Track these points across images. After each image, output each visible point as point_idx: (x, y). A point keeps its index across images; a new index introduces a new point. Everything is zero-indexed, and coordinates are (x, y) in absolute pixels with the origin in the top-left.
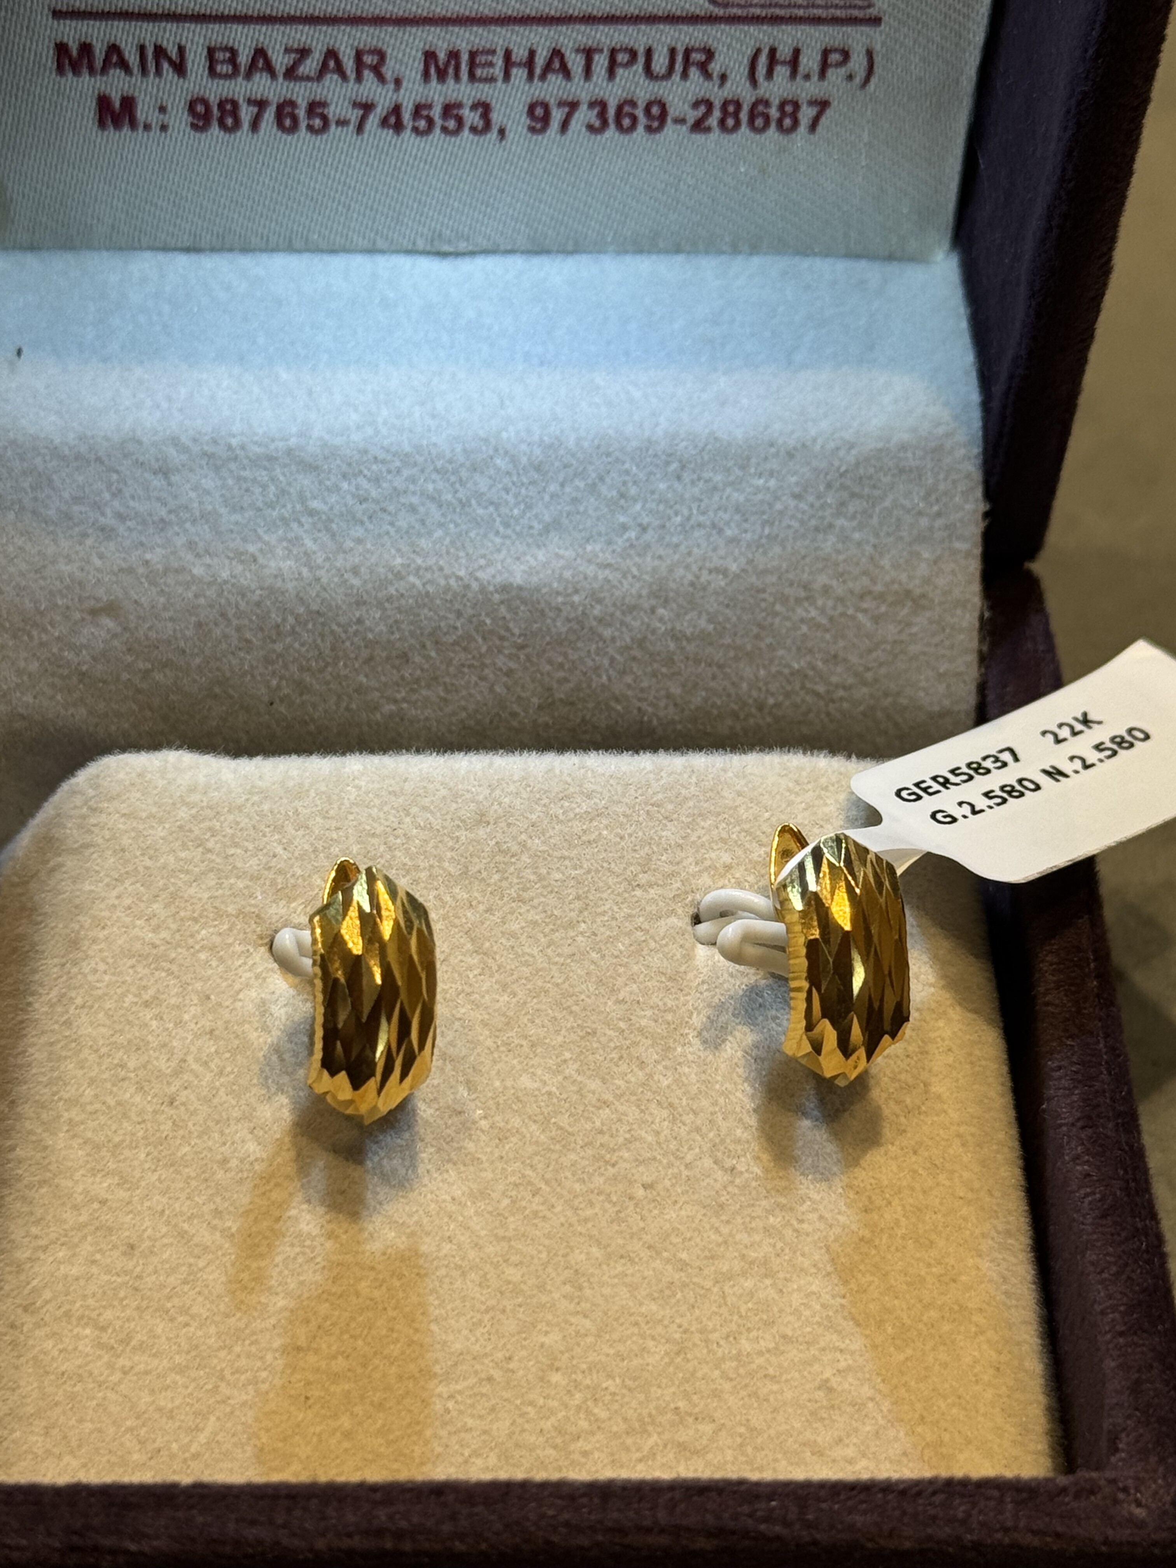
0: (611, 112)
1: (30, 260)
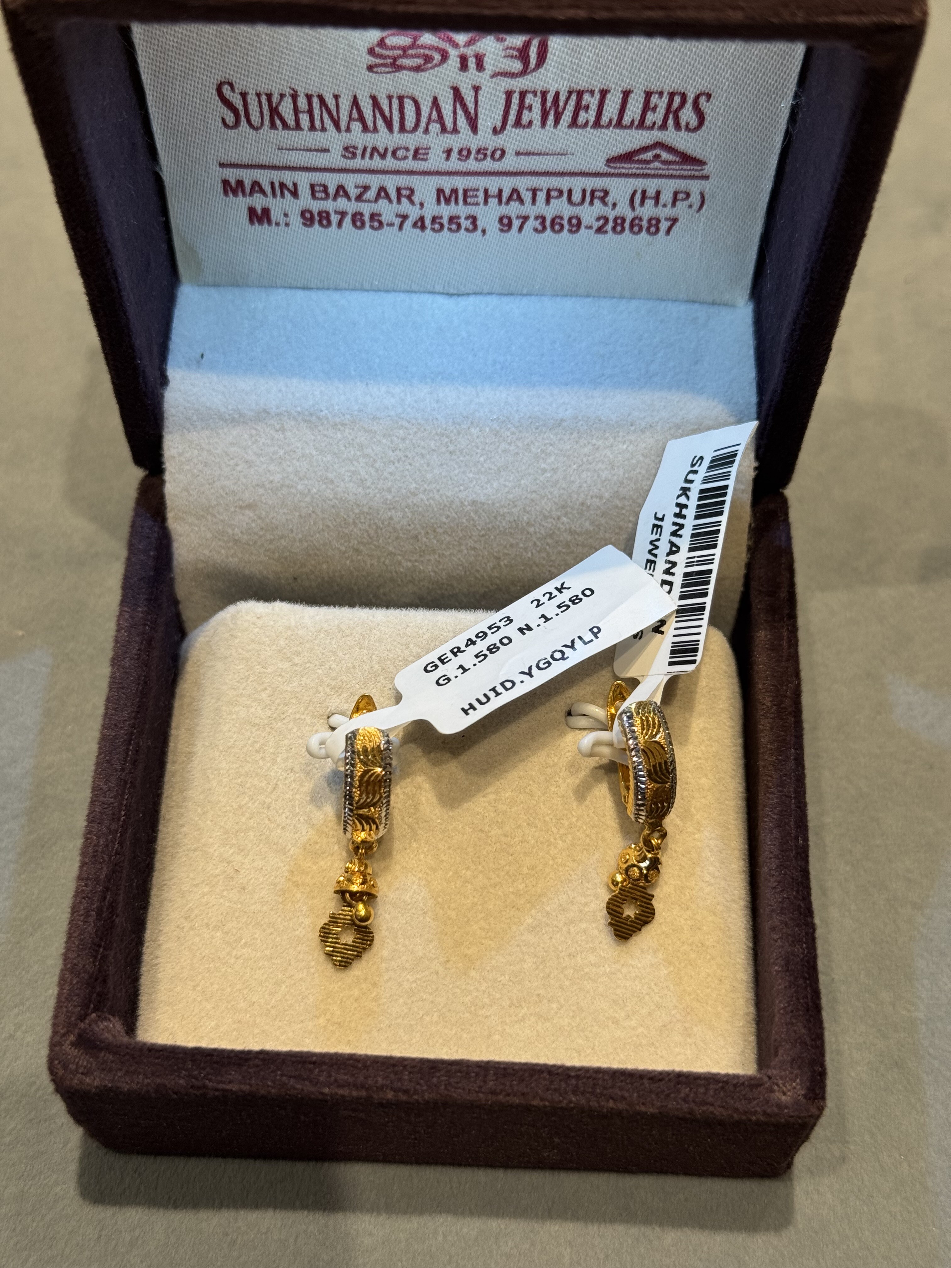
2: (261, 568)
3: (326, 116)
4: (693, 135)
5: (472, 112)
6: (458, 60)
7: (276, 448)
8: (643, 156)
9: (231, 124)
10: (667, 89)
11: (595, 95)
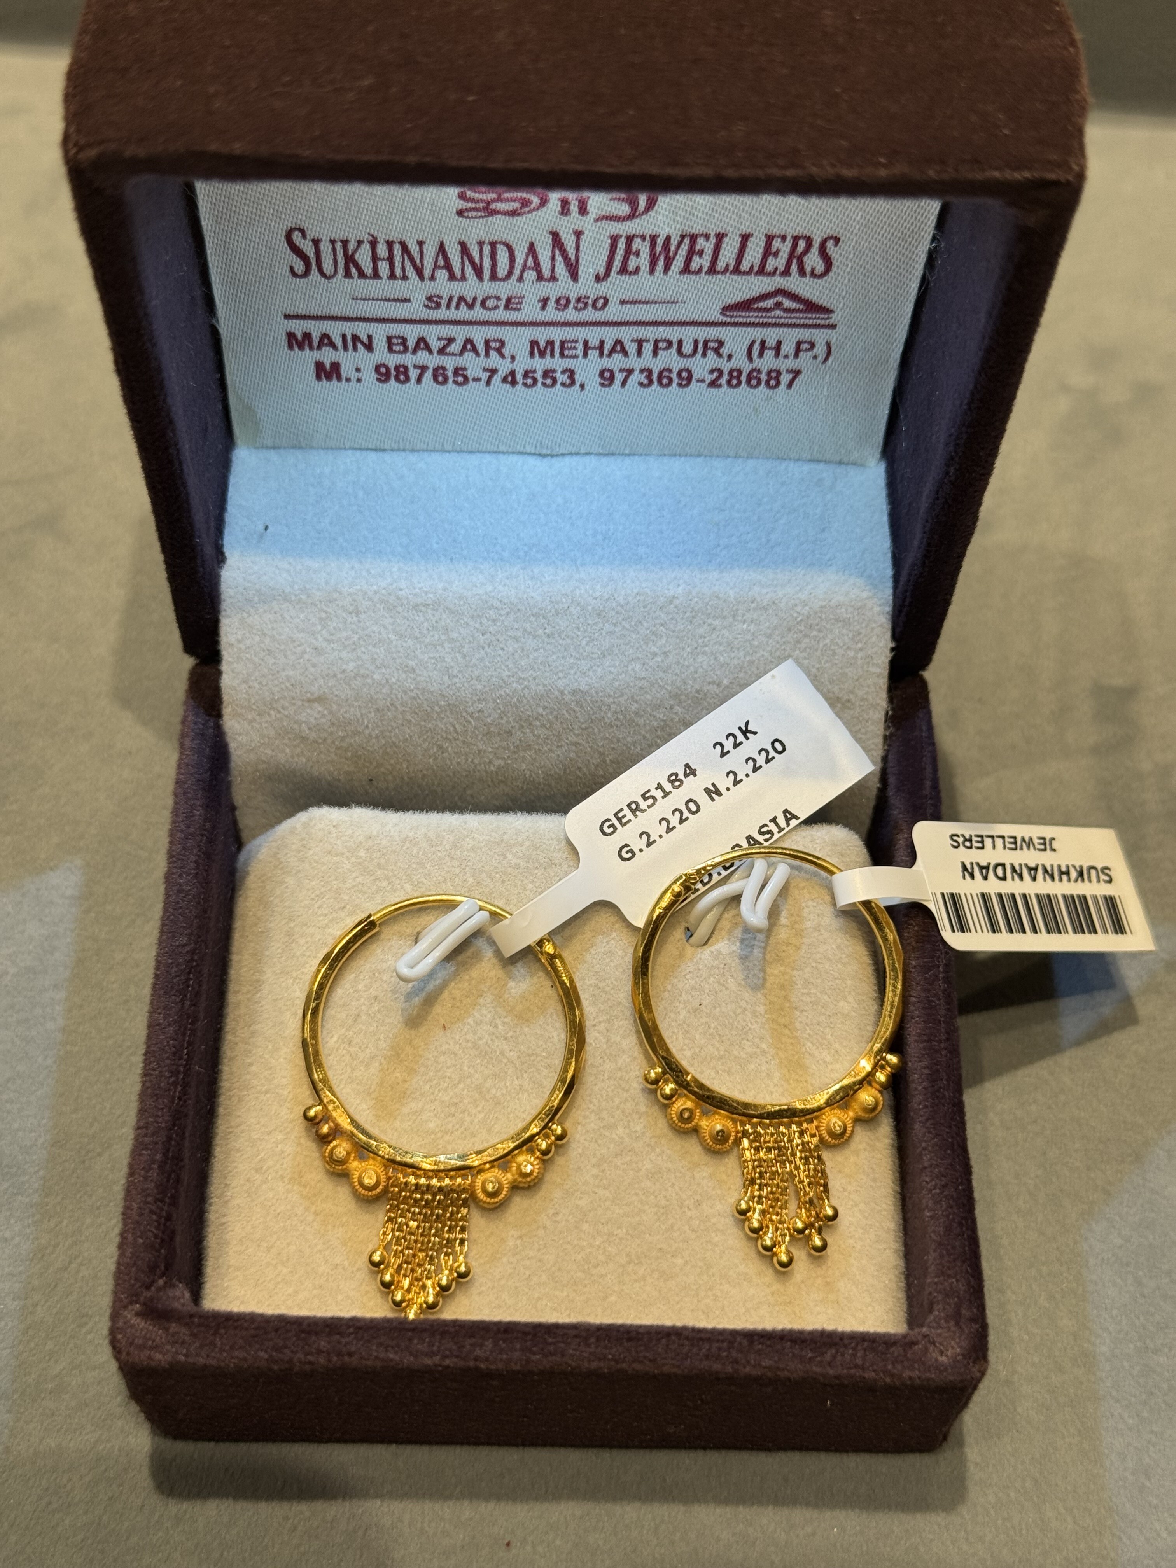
0: (655, 376)
1: (272, 455)
2: (332, 769)
3: (408, 263)
4: (820, 281)
5: (573, 258)
6: (559, 203)
7: (350, 633)
8: (763, 304)
9: (300, 273)
10: (790, 232)
11: (711, 239)
